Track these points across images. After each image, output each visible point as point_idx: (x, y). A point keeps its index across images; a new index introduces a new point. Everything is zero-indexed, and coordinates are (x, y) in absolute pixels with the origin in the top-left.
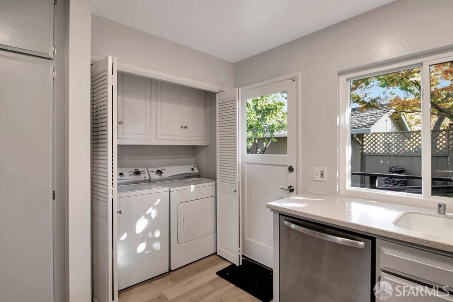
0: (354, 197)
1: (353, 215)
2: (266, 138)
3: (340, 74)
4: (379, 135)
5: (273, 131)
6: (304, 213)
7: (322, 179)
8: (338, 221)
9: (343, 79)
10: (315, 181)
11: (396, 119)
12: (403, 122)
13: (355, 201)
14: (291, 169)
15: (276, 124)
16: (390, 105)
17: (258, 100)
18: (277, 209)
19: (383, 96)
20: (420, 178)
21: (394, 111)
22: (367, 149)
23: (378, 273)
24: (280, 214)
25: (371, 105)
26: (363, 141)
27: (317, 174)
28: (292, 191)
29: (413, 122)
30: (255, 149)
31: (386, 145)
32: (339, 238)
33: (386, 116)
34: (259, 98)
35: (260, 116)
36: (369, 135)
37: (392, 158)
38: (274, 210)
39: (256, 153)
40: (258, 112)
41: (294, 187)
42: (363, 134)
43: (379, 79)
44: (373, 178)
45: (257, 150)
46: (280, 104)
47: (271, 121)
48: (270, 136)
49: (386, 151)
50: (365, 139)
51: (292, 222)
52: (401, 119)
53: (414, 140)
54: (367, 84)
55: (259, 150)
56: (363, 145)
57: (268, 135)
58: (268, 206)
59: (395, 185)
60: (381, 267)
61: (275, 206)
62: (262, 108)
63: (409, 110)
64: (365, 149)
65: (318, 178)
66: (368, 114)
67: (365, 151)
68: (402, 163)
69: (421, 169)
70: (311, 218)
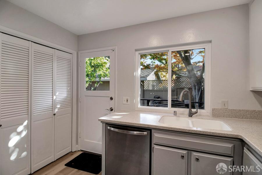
0: (142, 111)
1: (141, 120)
2: (97, 82)
3: (136, 50)
4: (150, 81)
5: (101, 78)
6: (119, 122)
7: (127, 103)
8: (135, 124)
9: (137, 53)
10: (123, 104)
11: (157, 74)
12: (159, 76)
13: (142, 113)
14: (111, 99)
15: (103, 74)
16: (155, 68)
17: (92, 60)
18: (105, 121)
19: (151, 64)
20: (167, 100)
21: (156, 70)
22: (146, 88)
23: (153, 145)
24: (106, 124)
25: (147, 67)
26: (144, 84)
27: (125, 101)
28: (112, 110)
29: (162, 76)
30: (90, 87)
31: (153, 86)
32: (135, 132)
33: (153, 73)
34: (93, 58)
35: (93, 69)
36: (146, 81)
37: (155, 92)
38: (103, 122)
39: (91, 90)
40: (92, 67)
41: (113, 108)
42: (144, 81)
43: (151, 56)
44: (148, 101)
45: (91, 89)
46: (105, 63)
47: (99, 72)
48: (99, 81)
49: (153, 89)
50: (144, 83)
51: (113, 127)
52: (159, 74)
53: (163, 84)
54: (146, 57)
55: (92, 88)
56: (144, 86)
57: (98, 79)
58: (99, 120)
59: (156, 104)
60: (154, 142)
61: (103, 120)
62: (94, 64)
63: (162, 71)
64: (144, 88)
65: (125, 102)
66: (146, 71)
67: (144, 89)
68: (159, 94)
69: (168, 96)
70: (123, 124)
